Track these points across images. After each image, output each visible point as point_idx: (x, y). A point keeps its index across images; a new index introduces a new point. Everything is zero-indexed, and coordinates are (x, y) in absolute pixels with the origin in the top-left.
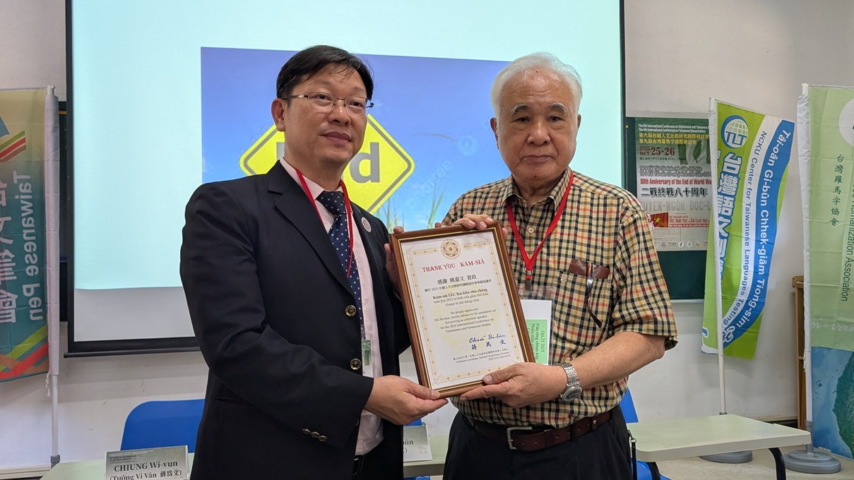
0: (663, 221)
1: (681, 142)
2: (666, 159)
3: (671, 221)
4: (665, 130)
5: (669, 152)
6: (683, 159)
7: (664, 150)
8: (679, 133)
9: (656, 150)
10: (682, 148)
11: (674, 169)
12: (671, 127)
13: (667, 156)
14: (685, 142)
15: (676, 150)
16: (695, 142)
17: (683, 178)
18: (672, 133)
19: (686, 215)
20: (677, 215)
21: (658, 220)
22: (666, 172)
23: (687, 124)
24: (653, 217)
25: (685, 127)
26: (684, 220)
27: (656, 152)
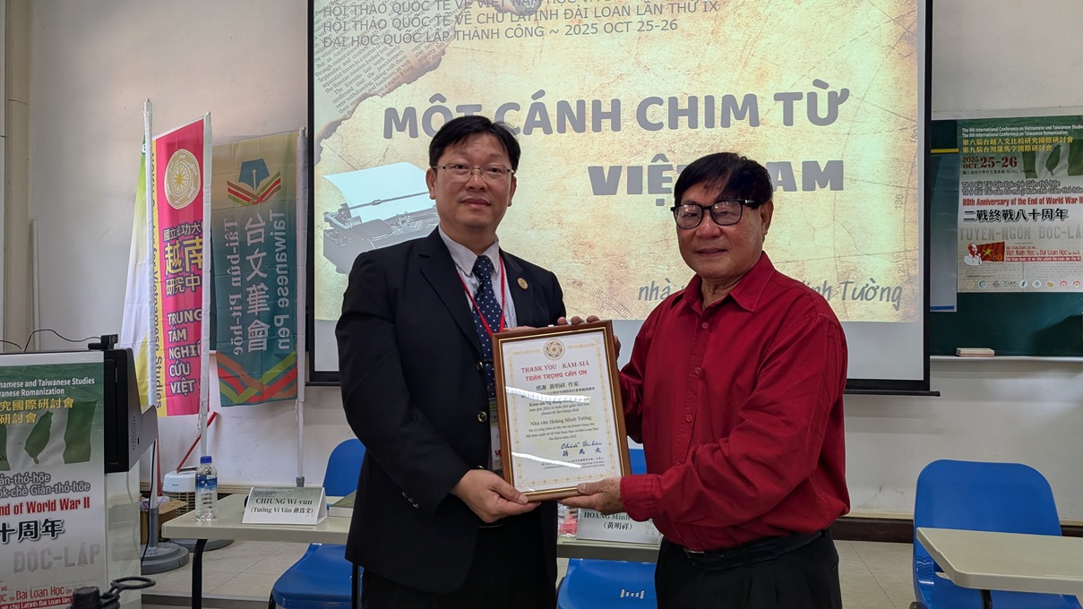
0: (996, 253)
1: (1028, 148)
2: (1003, 172)
3: (1009, 253)
4: (1003, 135)
5: (1008, 163)
6: (1030, 171)
7: (1000, 160)
8: (1025, 137)
9: (987, 161)
10: (1030, 157)
11: (1018, 185)
12: (1014, 129)
13: (1004, 169)
14: (1035, 148)
15: (1020, 161)
16: (1049, 148)
17: (1029, 196)
18: (1013, 137)
19: (1032, 245)
20: (1018, 246)
21: (988, 252)
22: (1003, 189)
23: (1038, 125)
24: (981, 248)
25: (1034, 129)
26: (1029, 252)
27: (987, 163)
